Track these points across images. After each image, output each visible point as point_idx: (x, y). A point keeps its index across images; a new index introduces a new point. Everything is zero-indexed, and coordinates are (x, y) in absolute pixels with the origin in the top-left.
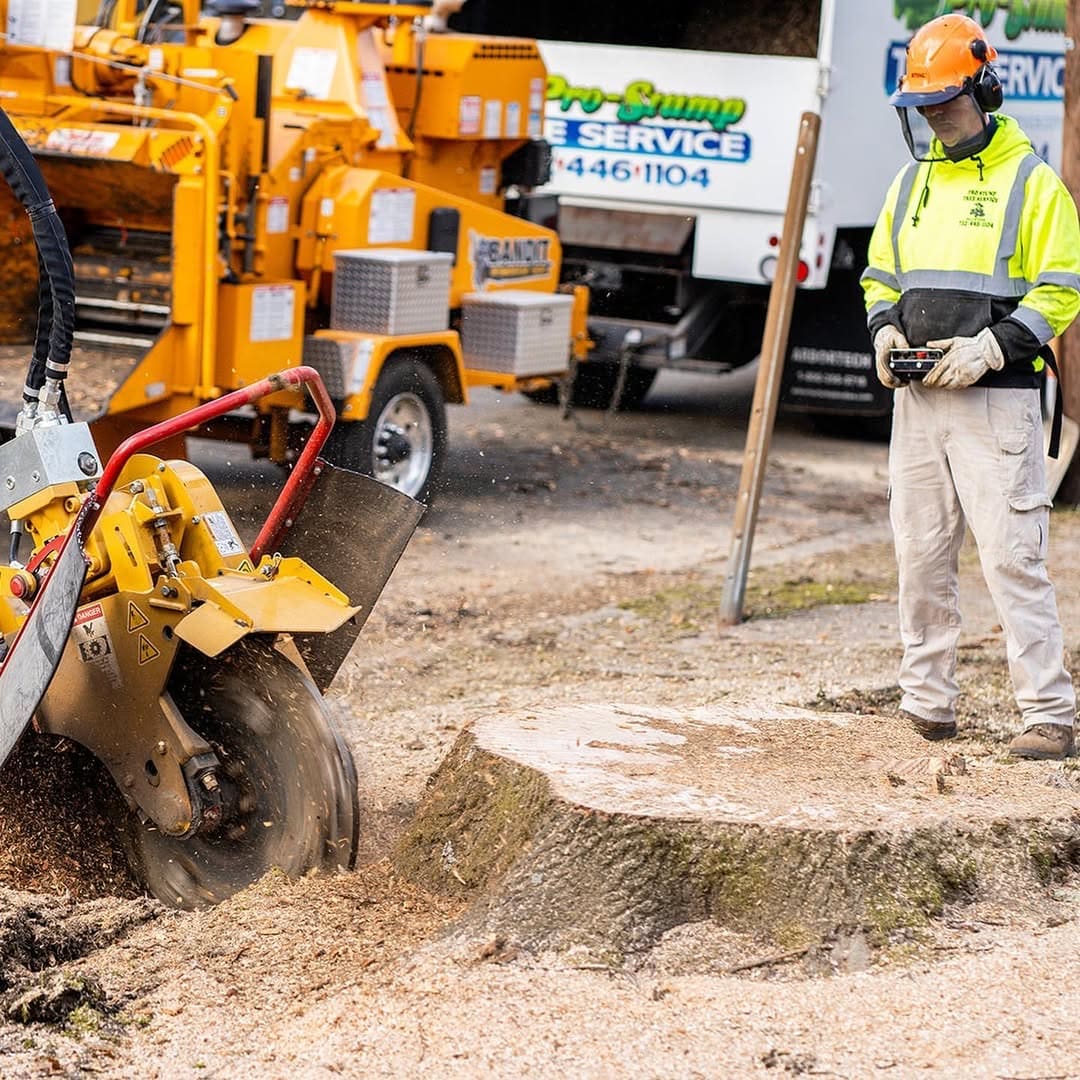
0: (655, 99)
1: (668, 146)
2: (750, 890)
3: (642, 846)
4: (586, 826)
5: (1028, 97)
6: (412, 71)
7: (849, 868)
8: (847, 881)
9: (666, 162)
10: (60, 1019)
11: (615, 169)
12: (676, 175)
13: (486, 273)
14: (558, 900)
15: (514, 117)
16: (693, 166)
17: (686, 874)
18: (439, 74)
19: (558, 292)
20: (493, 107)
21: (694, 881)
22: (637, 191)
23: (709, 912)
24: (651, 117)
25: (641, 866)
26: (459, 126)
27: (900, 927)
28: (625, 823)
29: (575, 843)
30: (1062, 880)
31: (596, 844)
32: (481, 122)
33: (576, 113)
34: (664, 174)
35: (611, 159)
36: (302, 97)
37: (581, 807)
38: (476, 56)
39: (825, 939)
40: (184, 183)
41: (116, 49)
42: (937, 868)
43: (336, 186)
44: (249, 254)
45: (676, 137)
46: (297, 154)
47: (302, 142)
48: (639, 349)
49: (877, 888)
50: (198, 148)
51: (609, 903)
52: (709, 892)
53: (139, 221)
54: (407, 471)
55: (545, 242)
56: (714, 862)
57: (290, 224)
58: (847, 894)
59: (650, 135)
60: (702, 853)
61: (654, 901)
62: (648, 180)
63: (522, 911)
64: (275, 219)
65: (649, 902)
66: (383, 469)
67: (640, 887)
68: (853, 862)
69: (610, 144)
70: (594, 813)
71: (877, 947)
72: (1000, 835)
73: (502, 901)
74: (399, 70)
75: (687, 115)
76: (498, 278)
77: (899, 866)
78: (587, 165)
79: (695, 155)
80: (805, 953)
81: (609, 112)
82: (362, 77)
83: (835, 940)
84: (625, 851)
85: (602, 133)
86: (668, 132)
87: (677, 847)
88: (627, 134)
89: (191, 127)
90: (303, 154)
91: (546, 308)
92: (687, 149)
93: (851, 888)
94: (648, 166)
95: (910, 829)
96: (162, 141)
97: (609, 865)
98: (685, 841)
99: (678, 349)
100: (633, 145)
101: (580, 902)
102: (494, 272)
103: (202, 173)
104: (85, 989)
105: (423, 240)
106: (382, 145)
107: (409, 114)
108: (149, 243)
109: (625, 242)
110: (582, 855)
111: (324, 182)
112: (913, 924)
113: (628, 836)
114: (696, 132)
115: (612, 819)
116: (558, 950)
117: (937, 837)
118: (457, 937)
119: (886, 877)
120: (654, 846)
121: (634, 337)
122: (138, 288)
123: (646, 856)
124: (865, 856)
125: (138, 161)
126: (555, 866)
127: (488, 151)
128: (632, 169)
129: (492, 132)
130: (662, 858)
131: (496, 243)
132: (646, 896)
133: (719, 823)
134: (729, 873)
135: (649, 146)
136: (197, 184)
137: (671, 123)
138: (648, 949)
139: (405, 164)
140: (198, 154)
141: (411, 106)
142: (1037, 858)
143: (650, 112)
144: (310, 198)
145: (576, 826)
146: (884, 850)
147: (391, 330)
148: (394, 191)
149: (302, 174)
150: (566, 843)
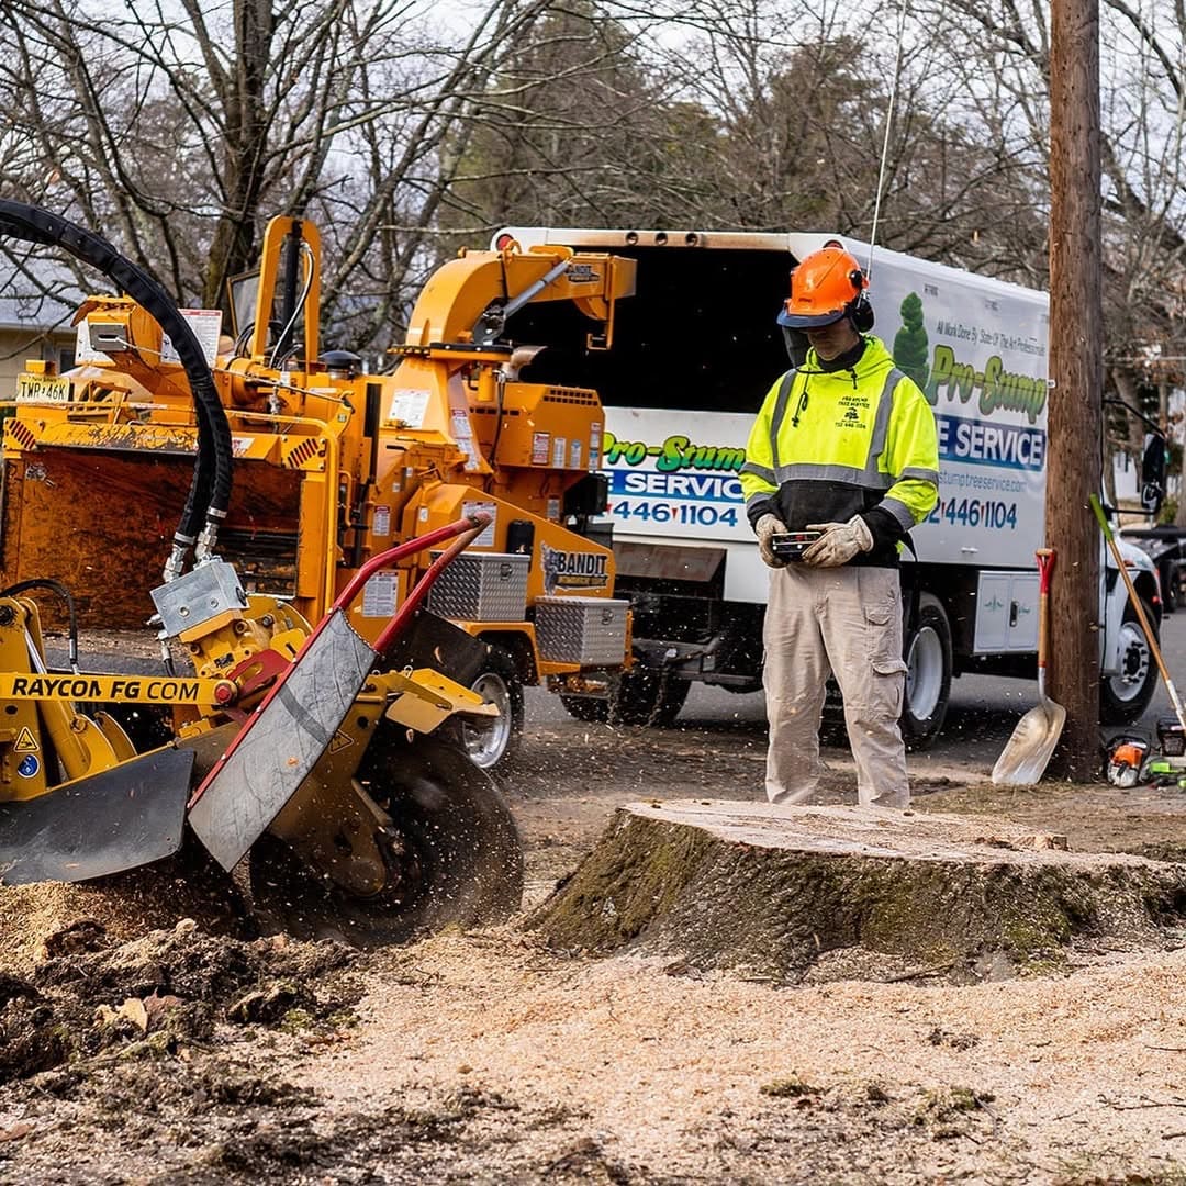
0: (690, 451)
1: (700, 492)
2: (897, 916)
3: (798, 877)
4: (746, 859)
5: (998, 463)
6: (492, 411)
7: (987, 895)
8: (986, 906)
9: (699, 505)
10: (276, 1019)
11: (655, 511)
12: (708, 516)
13: (554, 580)
14: (722, 924)
15: (577, 453)
16: (722, 508)
17: (838, 903)
18: (515, 413)
19: (616, 596)
20: (560, 443)
21: (845, 909)
22: (674, 530)
23: (859, 938)
24: (686, 468)
25: (797, 894)
26: (532, 457)
27: (1035, 947)
28: (782, 857)
29: (736, 875)
30: (1170, 923)
31: (756, 875)
32: (550, 454)
33: (622, 465)
34: (697, 515)
35: (652, 502)
36: (401, 427)
37: (742, 843)
38: (546, 399)
39: (969, 955)
40: (310, 477)
41: (251, 372)
42: (1062, 902)
43: (431, 499)
44: (359, 552)
45: (708, 482)
46: (397, 471)
47: (402, 461)
48: (678, 664)
49: (1013, 914)
50: (322, 448)
51: (769, 926)
52: (858, 920)
53: (265, 525)
54: (489, 741)
55: (604, 558)
56: (863, 891)
57: (391, 530)
58: (986, 917)
59: (686, 481)
60: (852, 883)
61: (810, 925)
62: (684, 521)
63: (690, 934)
64: (380, 524)
65: (805, 927)
66: (471, 739)
67: (797, 913)
68: (989, 891)
69: (651, 490)
70: (753, 847)
71: (1017, 961)
72: (1115, 879)
73: (672, 925)
74: (480, 410)
75: (717, 466)
76: (564, 585)
77: (1030, 897)
78: (631, 509)
79: (724, 498)
80: (951, 967)
81: (650, 464)
82: (452, 413)
83: (979, 955)
84: (783, 881)
85: (645, 482)
86: (701, 480)
87: (830, 878)
88: (666, 481)
89: (316, 430)
90: (404, 470)
91: (605, 608)
92: (717, 494)
93: (989, 912)
94: (684, 508)
95: (1039, 866)
96: (290, 444)
97: (769, 893)
98: (837, 873)
99: (709, 664)
100: (671, 491)
101: (742, 925)
102: (561, 580)
103: (324, 469)
104: (298, 992)
105: (504, 546)
106: (468, 467)
107: (490, 448)
108: (274, 542)
109: (664, 573)
110: (744, 885)
111: (421, 494)
112: (1047, 945)
113: (785, 868)
114: (725, 479)
115: (770, 853)
116: (724, 968)
117: (1062, 874)
118: (632, 955)
119: (1020, 904)
120: (809, 878)
121: (672, 653)
122: (263, 579)
123: (802, 885)
124: (1000, 886)
125: (269, 460)
126: (718, 895)
127: (554, 482)
128: (670, 511)
129: (559, 464)
130: (817, 888)
131: (563, 555)
132: (803, 922)
133: (867, 857)
134: (876, 901)
135: (685, 492)
136: (321, 478)
137: (704, 472)
138: (806, 966)
139: (487, 483)
140: (321, 454)
141: (493, 443)
142: (1149, 903)
143: (686, 463)
144: (409, 507)
145: (736, 860)
146: (1017, 881)
147: (479, 616)
148: (479, 504)
149: (402, 488)
150: (728, 875)
